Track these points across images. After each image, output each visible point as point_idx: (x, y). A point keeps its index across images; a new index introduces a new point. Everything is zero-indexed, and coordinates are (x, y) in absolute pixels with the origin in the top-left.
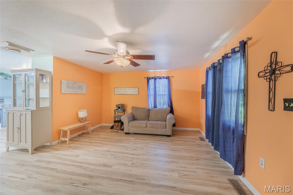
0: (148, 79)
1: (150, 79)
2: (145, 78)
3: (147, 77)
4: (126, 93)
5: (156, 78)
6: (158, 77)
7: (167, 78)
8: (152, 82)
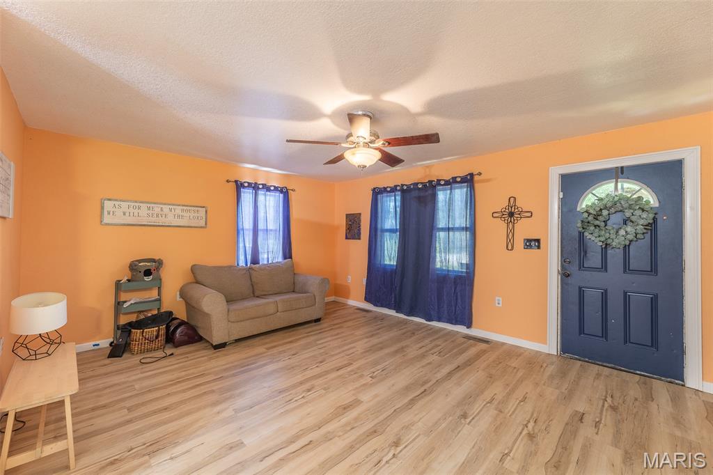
0: (239, 186)
1: (242, 185)
2: (228, 181)
3: (236, 181)
4: (161, 221)
5: (259, 188)
6: (264, 185)
7: (281, 192)
8: (247, 196)
